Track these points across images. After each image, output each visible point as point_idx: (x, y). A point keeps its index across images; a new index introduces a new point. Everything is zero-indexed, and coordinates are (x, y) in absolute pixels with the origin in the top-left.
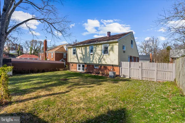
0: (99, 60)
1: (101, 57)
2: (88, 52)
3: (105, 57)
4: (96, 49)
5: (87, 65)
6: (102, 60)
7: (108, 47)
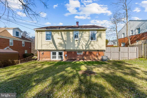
0: (86, 46)
1: (89, 43)
2: (71, 38)
3: (92, 43)
4: (82, 35)
5: (67, 52)
6: (89, 46)
7: (95, 34)
